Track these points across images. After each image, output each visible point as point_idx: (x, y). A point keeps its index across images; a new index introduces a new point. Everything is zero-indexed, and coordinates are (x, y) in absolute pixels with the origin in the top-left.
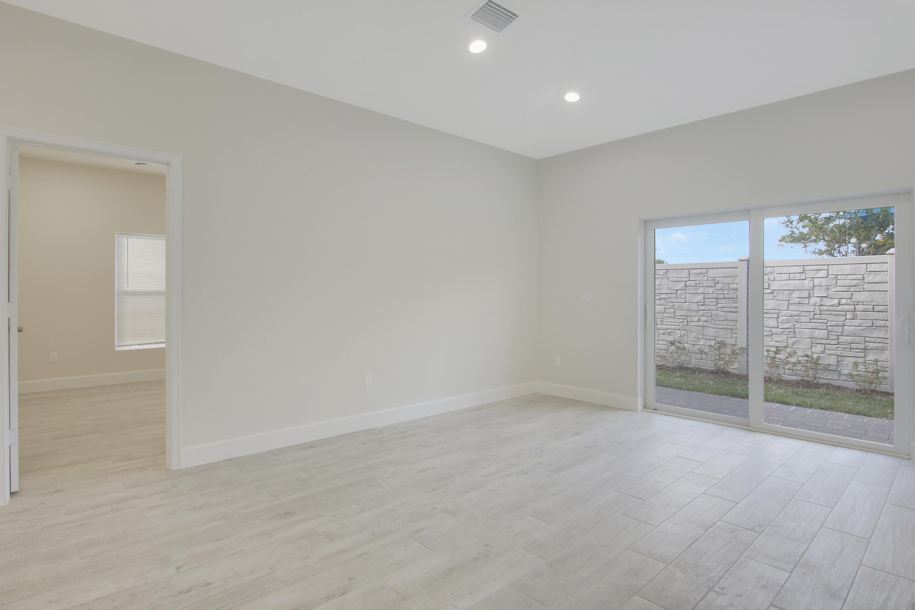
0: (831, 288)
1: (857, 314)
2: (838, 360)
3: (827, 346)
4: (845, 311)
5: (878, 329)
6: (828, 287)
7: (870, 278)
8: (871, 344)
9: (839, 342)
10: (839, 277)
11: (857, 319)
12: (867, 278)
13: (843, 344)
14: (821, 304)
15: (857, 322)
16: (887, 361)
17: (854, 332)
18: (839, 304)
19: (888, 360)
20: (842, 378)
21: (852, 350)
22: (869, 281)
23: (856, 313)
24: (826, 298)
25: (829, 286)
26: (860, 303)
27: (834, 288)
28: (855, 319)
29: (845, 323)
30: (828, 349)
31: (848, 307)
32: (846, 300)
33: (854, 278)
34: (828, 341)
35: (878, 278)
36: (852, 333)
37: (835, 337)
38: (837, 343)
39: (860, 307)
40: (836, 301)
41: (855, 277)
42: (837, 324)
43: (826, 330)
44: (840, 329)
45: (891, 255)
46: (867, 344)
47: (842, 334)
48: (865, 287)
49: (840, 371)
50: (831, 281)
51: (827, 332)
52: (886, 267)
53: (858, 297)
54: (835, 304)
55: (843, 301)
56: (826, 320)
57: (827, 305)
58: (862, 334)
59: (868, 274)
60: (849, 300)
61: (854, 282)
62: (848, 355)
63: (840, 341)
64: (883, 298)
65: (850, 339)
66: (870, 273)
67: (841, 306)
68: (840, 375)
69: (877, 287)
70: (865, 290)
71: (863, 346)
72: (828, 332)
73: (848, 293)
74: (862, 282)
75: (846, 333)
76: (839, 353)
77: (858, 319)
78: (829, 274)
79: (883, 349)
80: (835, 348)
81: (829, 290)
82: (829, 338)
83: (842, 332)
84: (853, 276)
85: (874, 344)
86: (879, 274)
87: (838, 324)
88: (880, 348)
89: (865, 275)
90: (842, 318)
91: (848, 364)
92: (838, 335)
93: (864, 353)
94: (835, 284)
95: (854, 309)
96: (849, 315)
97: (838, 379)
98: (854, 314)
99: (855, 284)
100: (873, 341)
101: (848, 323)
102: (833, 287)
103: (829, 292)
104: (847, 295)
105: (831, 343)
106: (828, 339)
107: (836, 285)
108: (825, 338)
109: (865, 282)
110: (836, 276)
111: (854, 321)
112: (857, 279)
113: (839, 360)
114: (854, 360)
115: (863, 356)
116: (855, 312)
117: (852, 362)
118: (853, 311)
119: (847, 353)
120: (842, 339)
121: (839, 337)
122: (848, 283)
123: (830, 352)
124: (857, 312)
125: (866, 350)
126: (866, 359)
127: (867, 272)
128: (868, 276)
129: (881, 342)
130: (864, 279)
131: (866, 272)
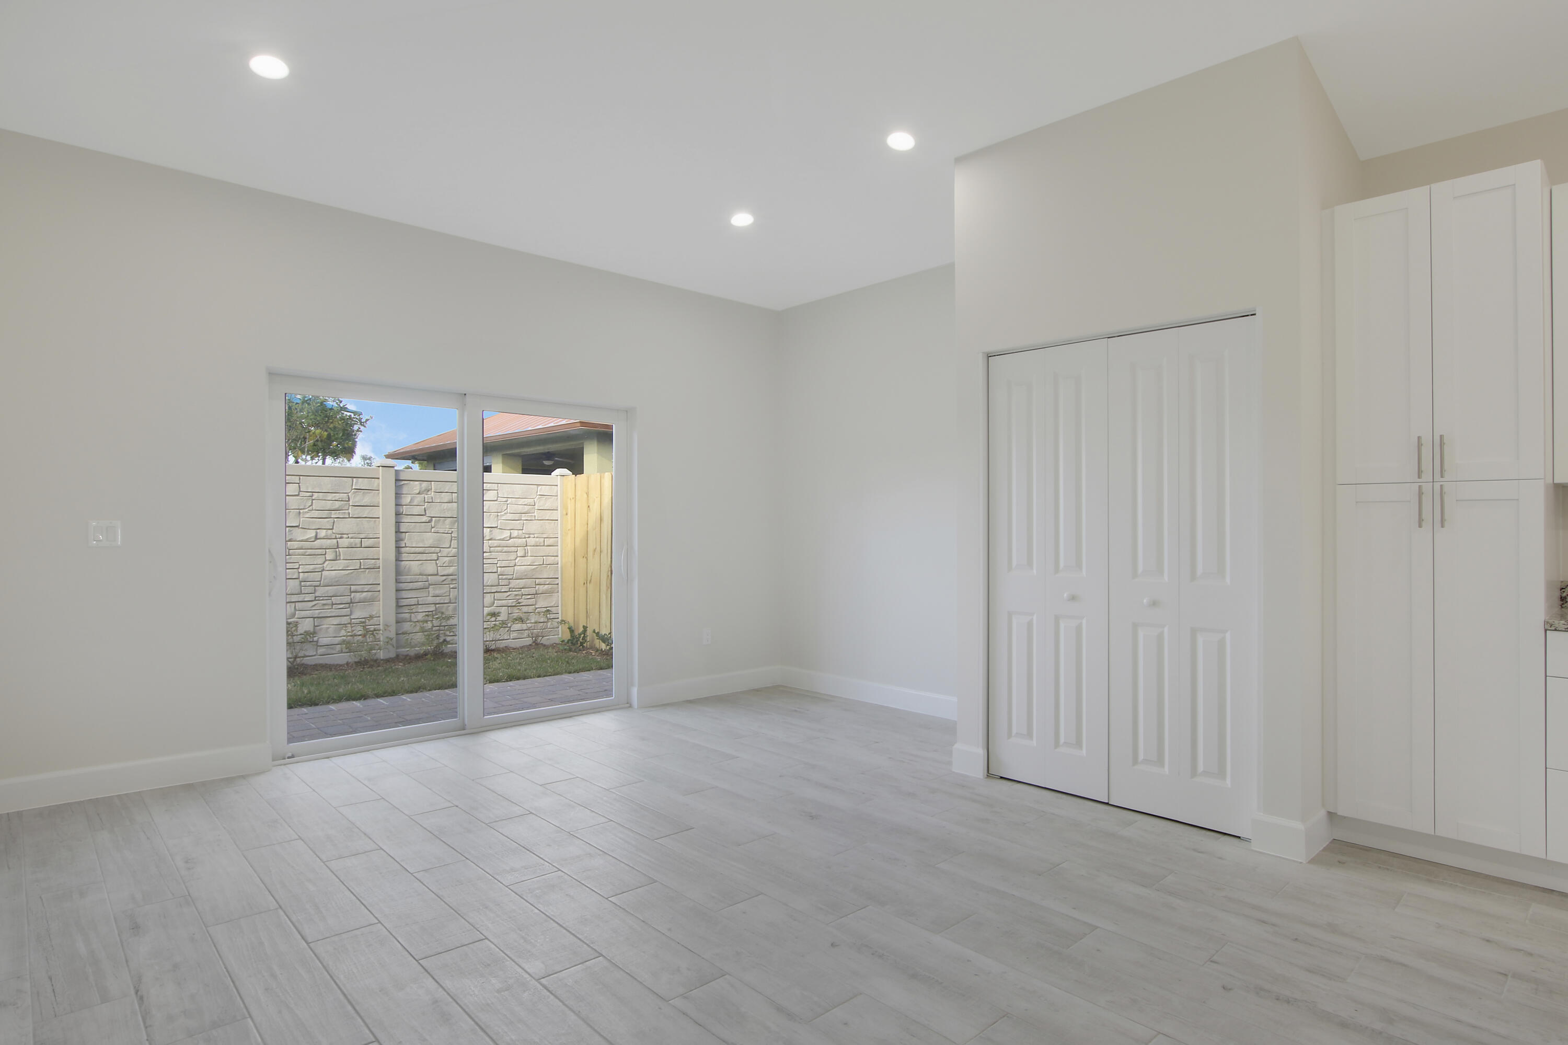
0: (303, 512)
1: (341, 551)
2: (314, 624)
3: (299, 605)
4: (325, 548)
5: (367, 572)
6: (300, 512)
7: (356, 499)
8: (358, 594)
9: (316, 597)
10: (316, 495)
11: (340, 560)
12: (354, 499)
13: (321, 598)
14: (290, 538)
15: (341, 564)
16: (377, 616)
17: (336, 580)
18: (316, 538)
19: (380, 615)
20: (321, 651)
21: (334, 606)
22: (355, 502)
23: (339, 551)
24: (297, 528)
25: (301, 509)
26: (345, 536)
27: (308, 512)
28: (338, 560)
29: (324, 566)
30: (300, 609)
31: (329, 541)
32: (325, 531)
33: (336, 499)
34: (301, 598)
35: (367, 500)
36: (334, 580)
37: (311, 590)
38: (313, 599)
39: (344, 542)
40: (311, 534)
41: (337, 496)
42: (313, 569)
43: (298, 580)
44: (317, 576)
45: (385, 468)
46: (353, 594)
47: (320, 584)
48: (350, 512)
49: (317, 642)
50: (305, 502)
51: (299, 583)
52: (376, 484)
53: (344, 526)
54: (310, 538)
55: (322, 533)
56: (298, 564)
57: (298, 540)
58: (347, 582)
59: (354, 493)
60: (330, 532)
61: (337, 504)
62: (329, 615)
63: (317, 594)
64: (373, 528)
65: (331, 590)
66: (357, 492)
67: (318, 540)
68: (317, 648)
69: (366, 512)
70: (351, 516)
71: (347, 599)
72: (301, 582)
73: (328, 521)
74: (346, 504)
75: (326, 581)
76: (316, 613)
77: (342, 559)
78: (301, 490)
79: (372, 600)
80: (311, 605)
81: (301, 515)
82: (301, 591)
83: (320, 581)
84: (335, 494)
85: (361, 595)
86: (368, 492)
87: (315, 569)
88: (369, 599)
89: (349, 494)
90: (320, 560)
91: (328, 628)
92: (315, 586)
93: (349, 609)
94: (310, 506)
95: (336, 544)
96: (330, 555)
97: (315, 653)
98: (336, 552)
99: (338, 508)
100: (360, 590)
101: (328, 567)
102: (306, 510)
103: (301, 519)
104: (326, 523)
105: (306, 600)
106: (301, 593)
107: (310, 508)
108: (297, 592)
109: (351, 504)
110: (311, 493)
111: (337, 563)
112: (341, 500)
113: (316, 625)
114: (336, 621)
115: (349, 613)
116: (337, 550)
117: (335, 624)
118: (335, 547)
119: (327, 612)
120: (321, 591)
121: (316, 588)
122: (329, 505)
123: (303, 614)
124: (340, 549)
125: (351, 605)
126: (352, 617)
127: (353, 491)
128: (354, 497)
129: (371, 590)
130: (349, 501)
131: (352, 489)
